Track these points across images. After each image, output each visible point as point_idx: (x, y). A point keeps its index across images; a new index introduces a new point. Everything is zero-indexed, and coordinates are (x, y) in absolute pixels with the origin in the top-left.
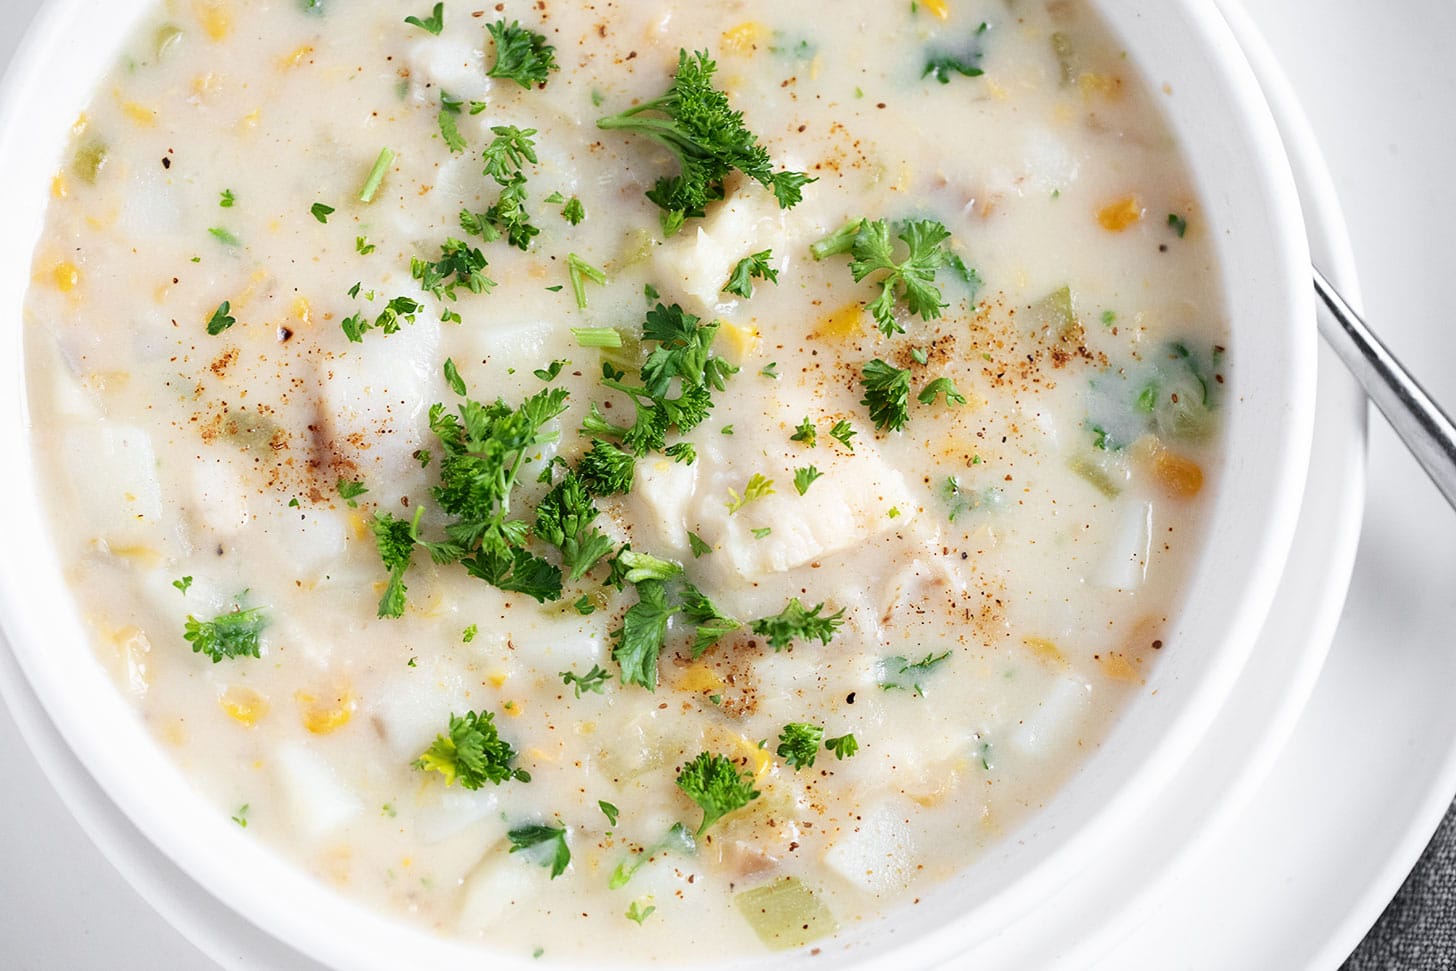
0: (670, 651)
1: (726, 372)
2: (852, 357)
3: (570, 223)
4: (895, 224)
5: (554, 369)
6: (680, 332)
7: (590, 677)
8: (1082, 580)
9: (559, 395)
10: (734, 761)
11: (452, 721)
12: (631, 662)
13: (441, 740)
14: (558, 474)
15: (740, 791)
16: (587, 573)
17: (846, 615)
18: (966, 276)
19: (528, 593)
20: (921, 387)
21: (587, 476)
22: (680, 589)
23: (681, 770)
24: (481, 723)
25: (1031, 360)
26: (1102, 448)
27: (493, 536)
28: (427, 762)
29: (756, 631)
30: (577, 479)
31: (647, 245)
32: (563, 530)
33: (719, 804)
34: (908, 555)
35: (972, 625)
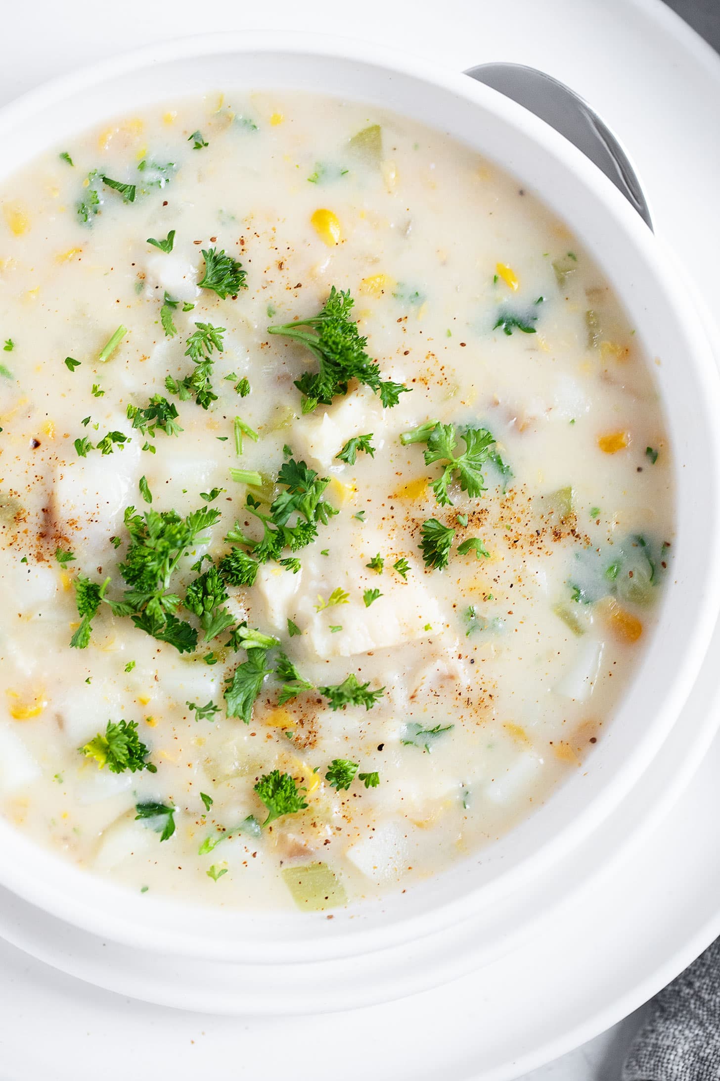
0: (264, 698)
1: (330, 513)
2: (417, 514)
3: (239, 395)
4: (460, 427)
5: (214, 494)
6: (302, 482)
7: (206, 708)
8: (549, 690)
9: (214, 514)
10: (295, 779)
11: (109, 724)
12: (235, 703)
13: (99, 737)
14: (206, 567)
15: (295, 801)
16: (216, 637)
17: (384, 692)
18: (503, 470)
19: (173, 644)
20: (460, 543)
21: (225, 571)
22: (276, 656)
23: (259, 781)
24: (128, 729)
25: (538, 534)
26: (577, 600)
27: (154, 605)
28: (89, 751)
29: (322, 694)
30: (218, 572)
31: (290, 417)
32: (203, 605)
33: (279, 809)
34: (433, 656)
35: (470, 710)
